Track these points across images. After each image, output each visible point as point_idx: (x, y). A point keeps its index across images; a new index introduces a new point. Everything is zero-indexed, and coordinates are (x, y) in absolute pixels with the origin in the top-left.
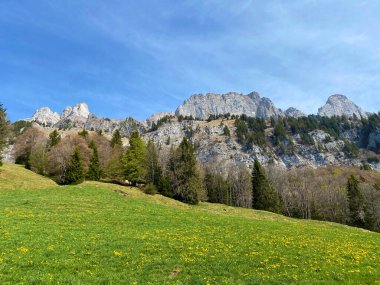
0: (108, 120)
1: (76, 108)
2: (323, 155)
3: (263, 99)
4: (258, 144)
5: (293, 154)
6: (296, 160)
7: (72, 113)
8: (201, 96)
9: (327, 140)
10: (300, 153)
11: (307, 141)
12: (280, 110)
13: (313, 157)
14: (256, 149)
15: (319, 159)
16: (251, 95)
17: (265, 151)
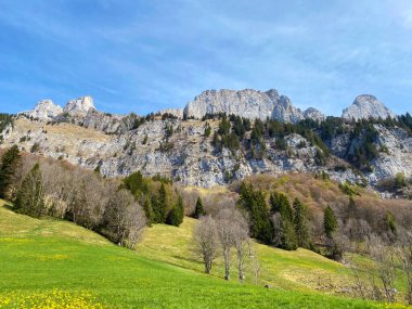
0: (110, 115)
1: (79, 101)
2: (291, 161)
3: (282, 97)
4: (228, 146)
5: (261, 159)
6: (262, 166)
7: (75, 106)
8: (213, 92)
9: (301, 145)
10: (269, 159)
11: (280, 146)
12: (299, 110)
13: (281, 163)
14: (226, 152)
15: (287, 166)
16: (269, 93)
17: (234, 154)
